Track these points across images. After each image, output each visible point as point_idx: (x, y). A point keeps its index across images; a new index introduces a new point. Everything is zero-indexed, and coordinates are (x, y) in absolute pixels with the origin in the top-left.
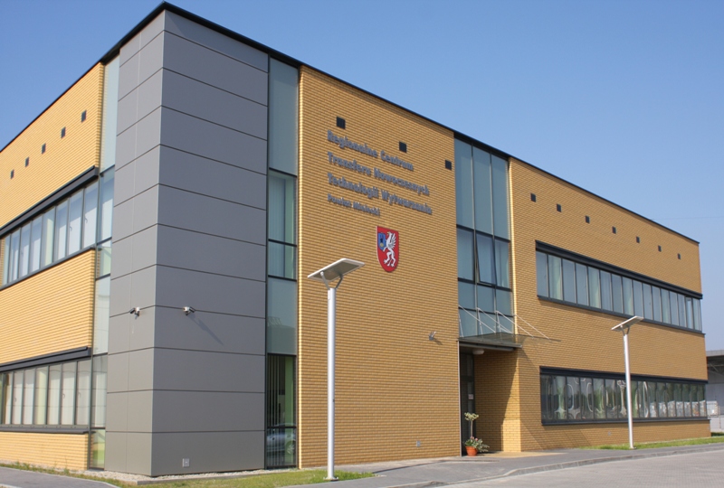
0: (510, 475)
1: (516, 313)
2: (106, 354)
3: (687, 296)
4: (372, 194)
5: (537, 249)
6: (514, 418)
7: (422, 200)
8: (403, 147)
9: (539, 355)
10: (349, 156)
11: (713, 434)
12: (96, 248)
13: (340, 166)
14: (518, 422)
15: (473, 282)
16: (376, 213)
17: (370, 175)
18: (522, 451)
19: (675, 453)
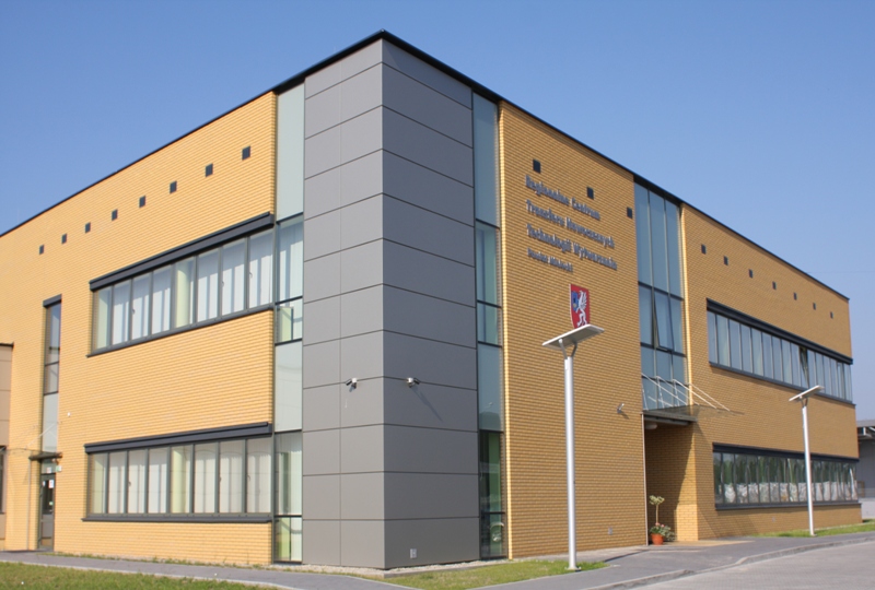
0: (743, 563)
1: (690, 382)
2: (300, 431)
3: (838, 360)
4: (565, 248)
5: (708, 309)
6: (689, 502)
7: (609, 255)
8: (590, 193)
9: (713, 430)
10: (545, 204)
11: (864, 521)
12: (274, 308)
13: (538, 216)
14: (695, 506)
15: (652, 347)
16: (569, 270)
17: (563, 226)
18: (699, 539)
19: (866, 540)
